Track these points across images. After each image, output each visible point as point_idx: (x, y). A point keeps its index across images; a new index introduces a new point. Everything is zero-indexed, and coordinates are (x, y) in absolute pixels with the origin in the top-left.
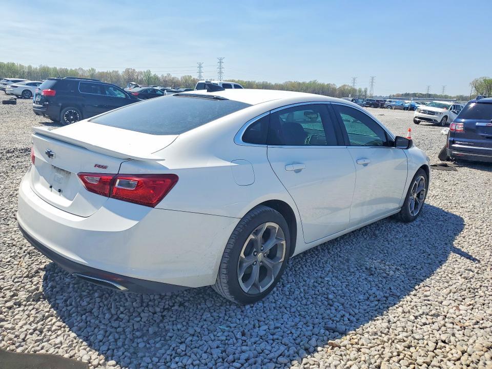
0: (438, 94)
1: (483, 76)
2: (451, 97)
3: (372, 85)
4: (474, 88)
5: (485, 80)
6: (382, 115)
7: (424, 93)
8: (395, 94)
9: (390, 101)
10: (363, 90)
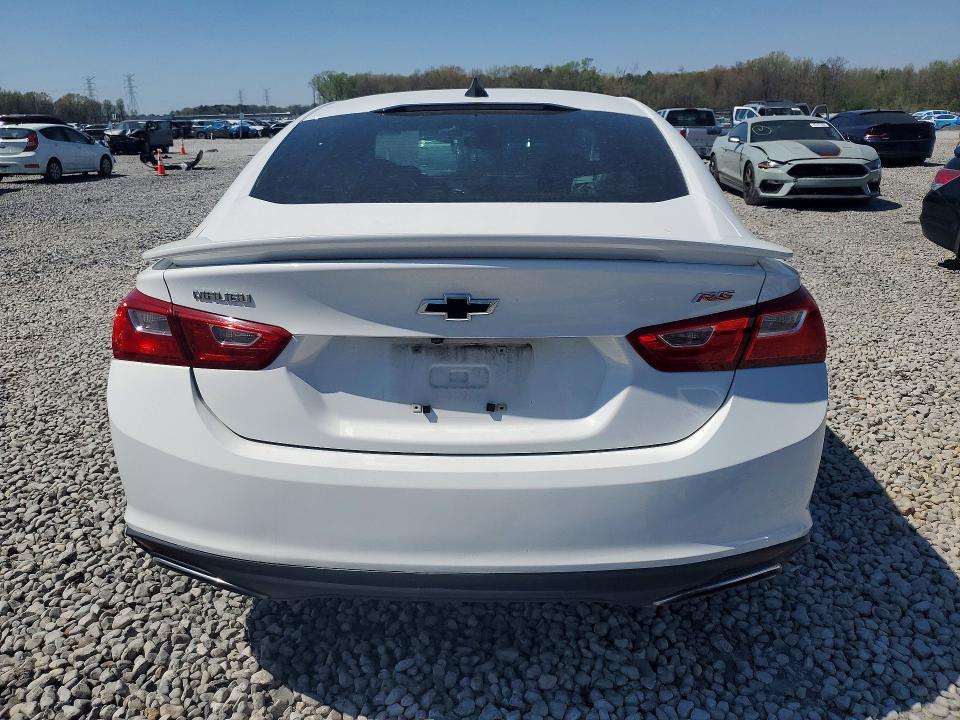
0: (259, 105)
1: (327, 70)
2: (280, 110)
3: (131, 93)
4: (317, 92)
5: (330, 77)
6: (214, 151)
7: (235, 103)
8: (180, 110)
9: (201, 123)
10: (114, 104)
